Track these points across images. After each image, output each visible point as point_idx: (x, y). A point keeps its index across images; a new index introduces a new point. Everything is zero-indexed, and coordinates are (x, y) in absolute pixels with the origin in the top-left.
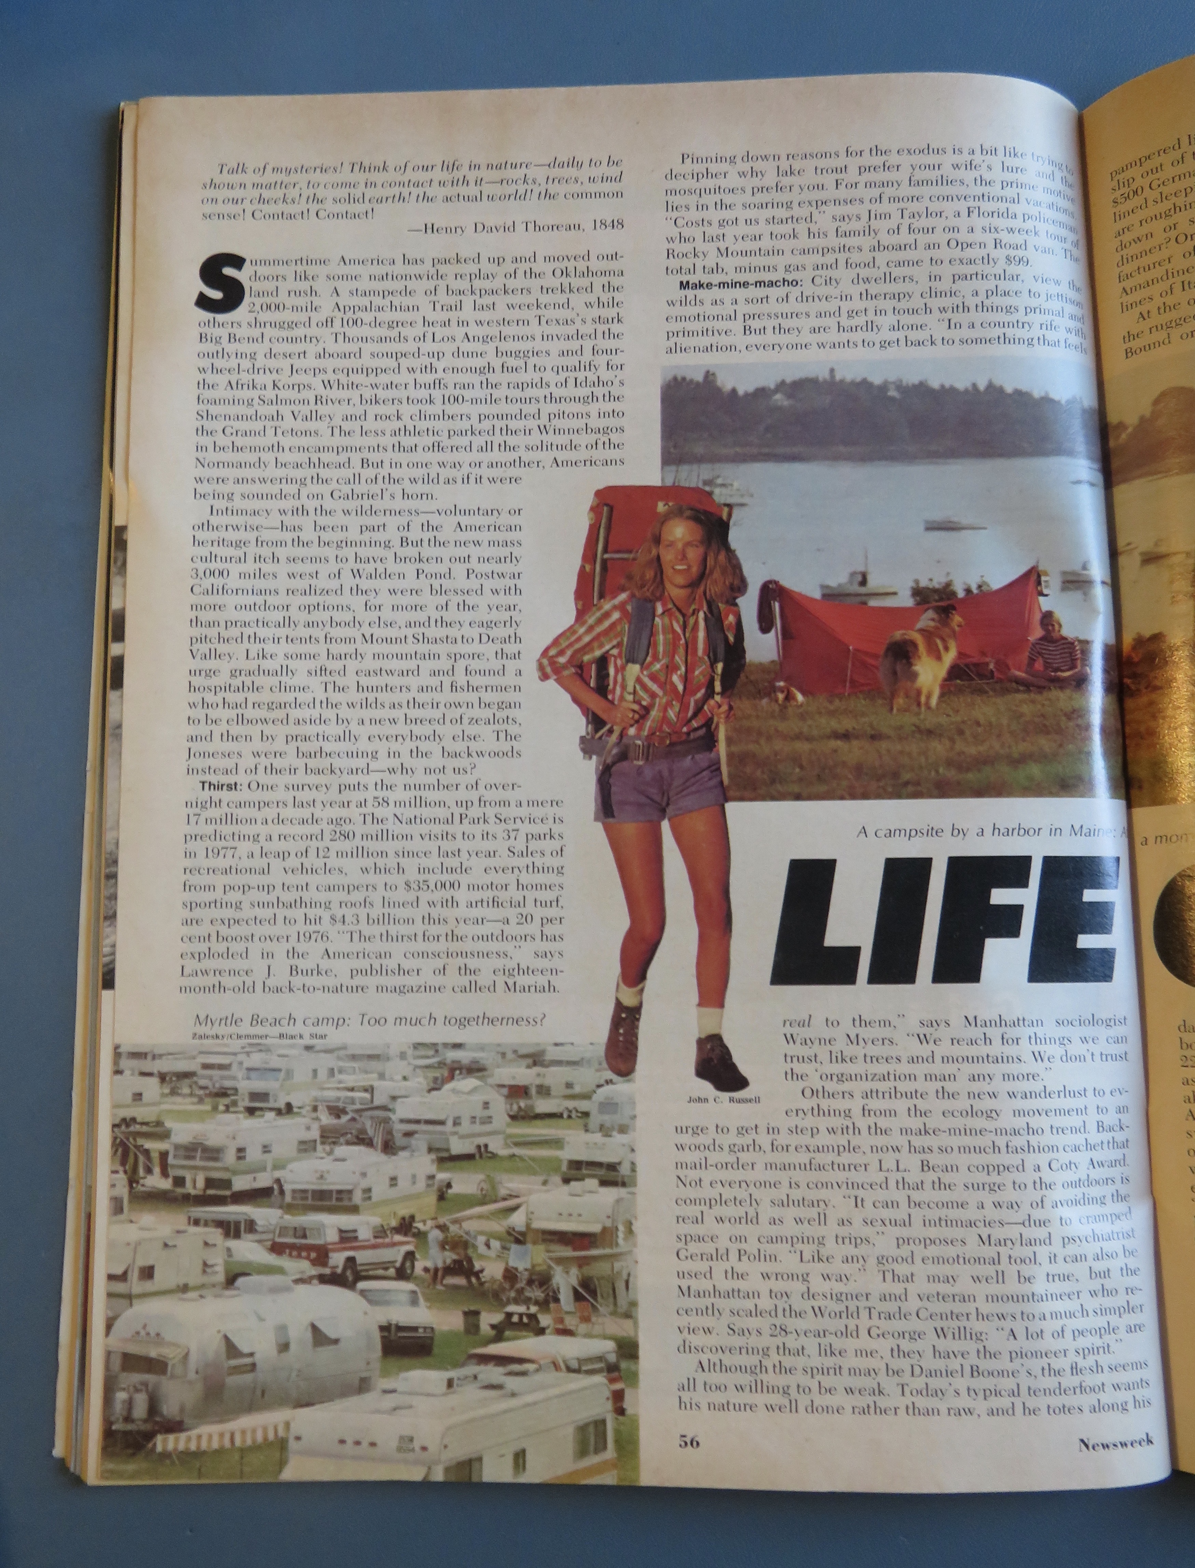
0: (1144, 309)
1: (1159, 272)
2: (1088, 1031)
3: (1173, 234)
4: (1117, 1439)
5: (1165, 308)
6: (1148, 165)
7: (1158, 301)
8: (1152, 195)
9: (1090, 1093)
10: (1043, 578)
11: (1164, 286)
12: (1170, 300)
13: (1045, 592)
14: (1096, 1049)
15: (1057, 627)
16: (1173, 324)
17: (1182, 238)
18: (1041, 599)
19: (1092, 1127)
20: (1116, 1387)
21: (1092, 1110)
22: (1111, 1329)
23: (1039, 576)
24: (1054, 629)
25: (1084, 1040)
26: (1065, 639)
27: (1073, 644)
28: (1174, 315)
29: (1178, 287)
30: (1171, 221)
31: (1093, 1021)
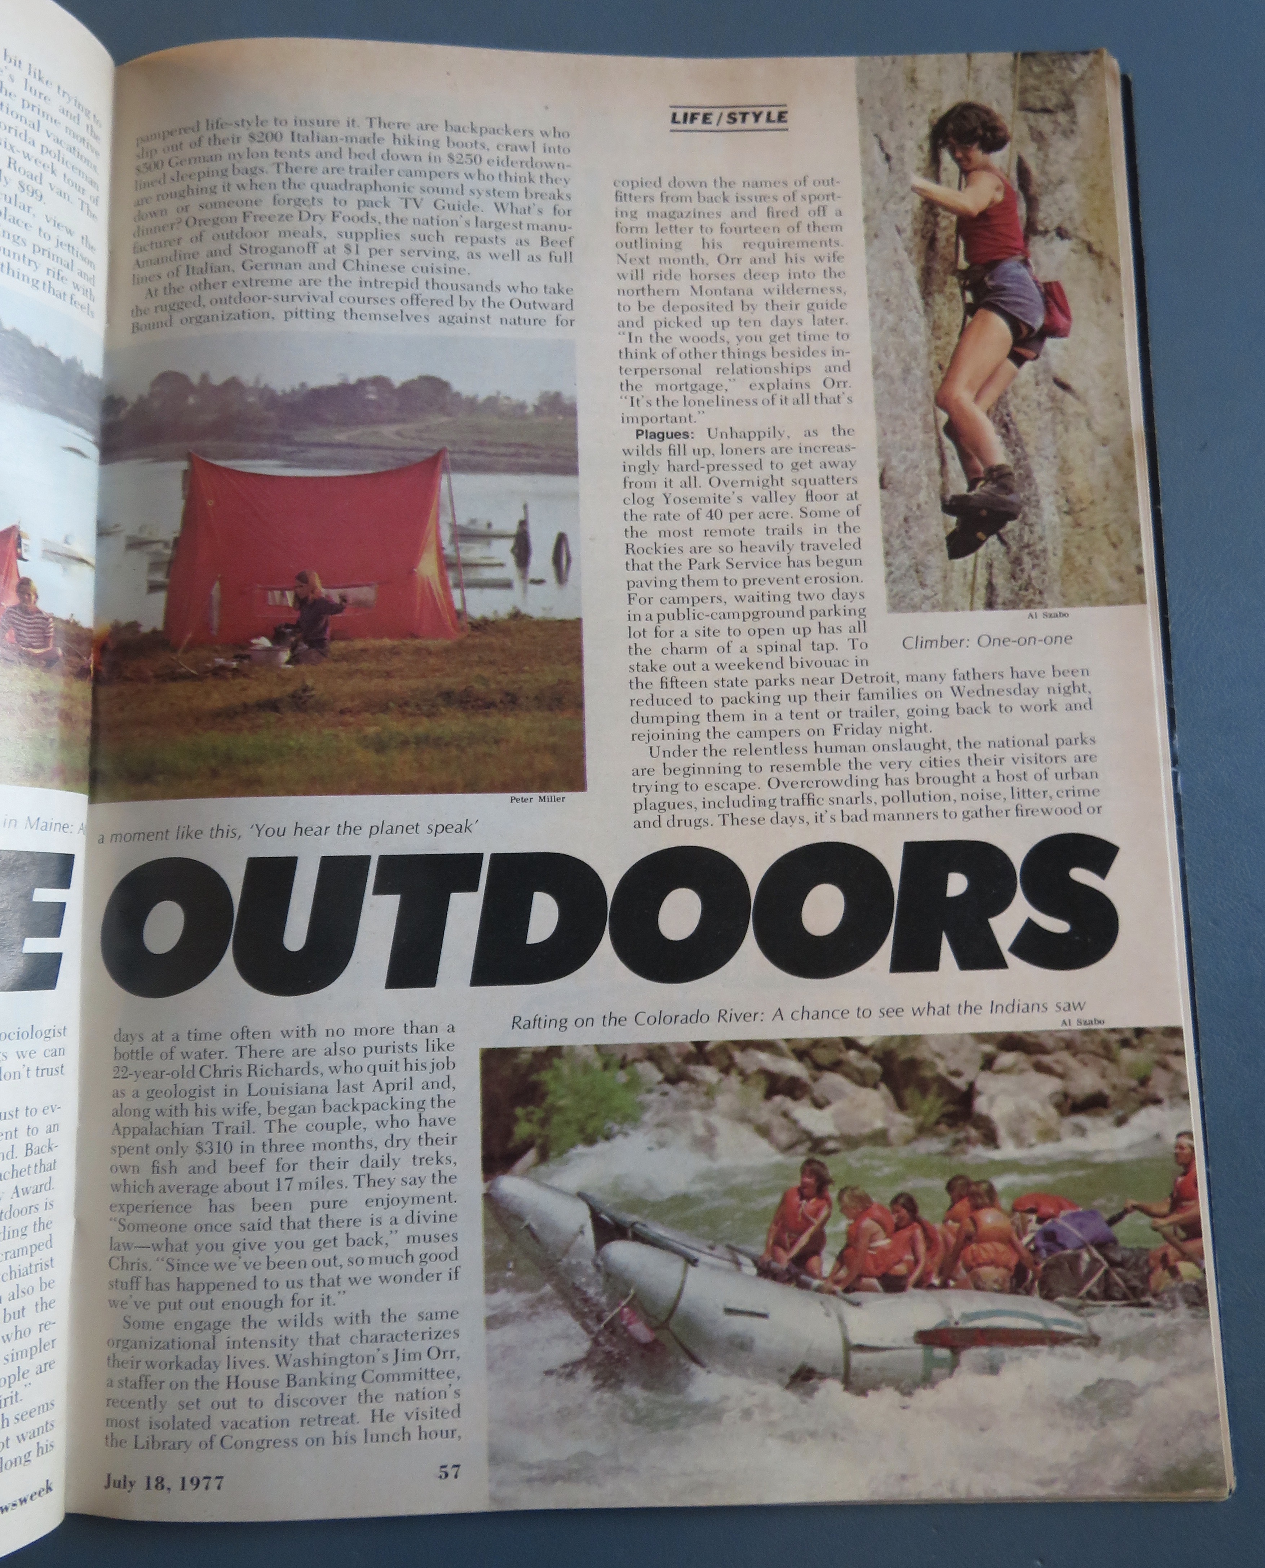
0: (152, 286)
1: (168, 251)
2: (26, 1045)
3: (184, 216)
4: (15, 1498)
5: (171, 289)
6: (171, 141)
7: (165, 281)
8: (171, 172)
9: (22, 1113)
10: (23, 541)
11: (171, 266)
12: (176, 283)
13: (25, 556)
14: (32, 1064)
15: (33, 597)
16: (176, 307)
17: (191, 221)
18: (19, 562)
19: (20, 1151)
20: (21, 1438)
21: (22, 1132)
22: (21, 1374)
23: (19, 537)
24: (30, 599)
25: (21, 1055)
26: (40, 612)
27: (47, 619)
28: (177, 298)
29: (183, 270)
30: (183, 203)
31: (32, 1033)
